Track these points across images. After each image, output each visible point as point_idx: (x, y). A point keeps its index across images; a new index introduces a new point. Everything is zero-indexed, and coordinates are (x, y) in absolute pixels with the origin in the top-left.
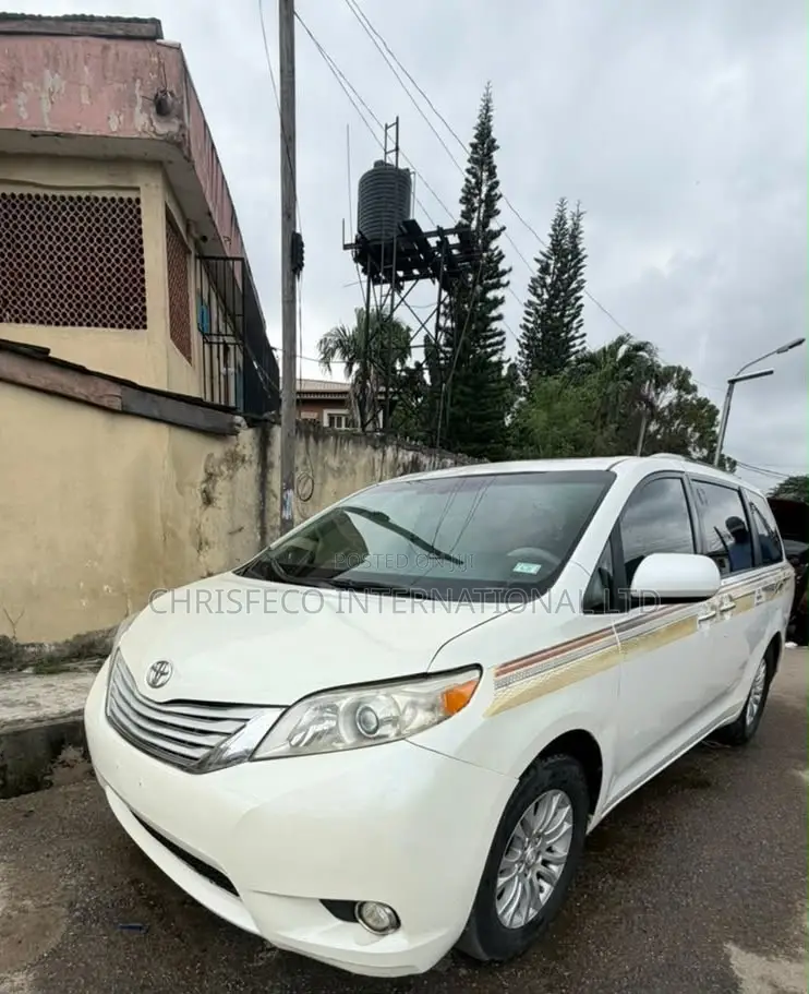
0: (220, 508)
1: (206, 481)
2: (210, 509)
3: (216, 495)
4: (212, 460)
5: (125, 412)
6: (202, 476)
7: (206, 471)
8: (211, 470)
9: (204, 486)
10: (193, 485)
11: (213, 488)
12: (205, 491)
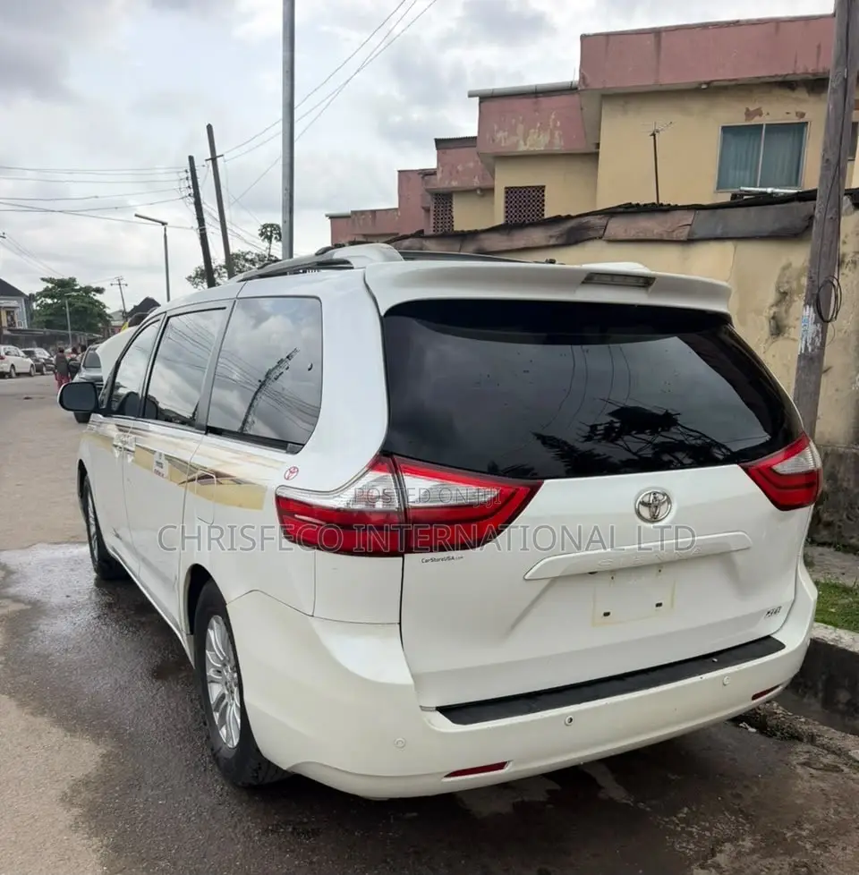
0: (794, 340)
1: (778, 303)
2: (781, 342)
3: (791, 321)
4: (787, 273)
5: (690, 241)
6: (772, 297)
7: (778, 289)
8: (785, 287)
9: (774, 309)
10: (759, 312)
11: (787, 311)
12: (773, 318)
